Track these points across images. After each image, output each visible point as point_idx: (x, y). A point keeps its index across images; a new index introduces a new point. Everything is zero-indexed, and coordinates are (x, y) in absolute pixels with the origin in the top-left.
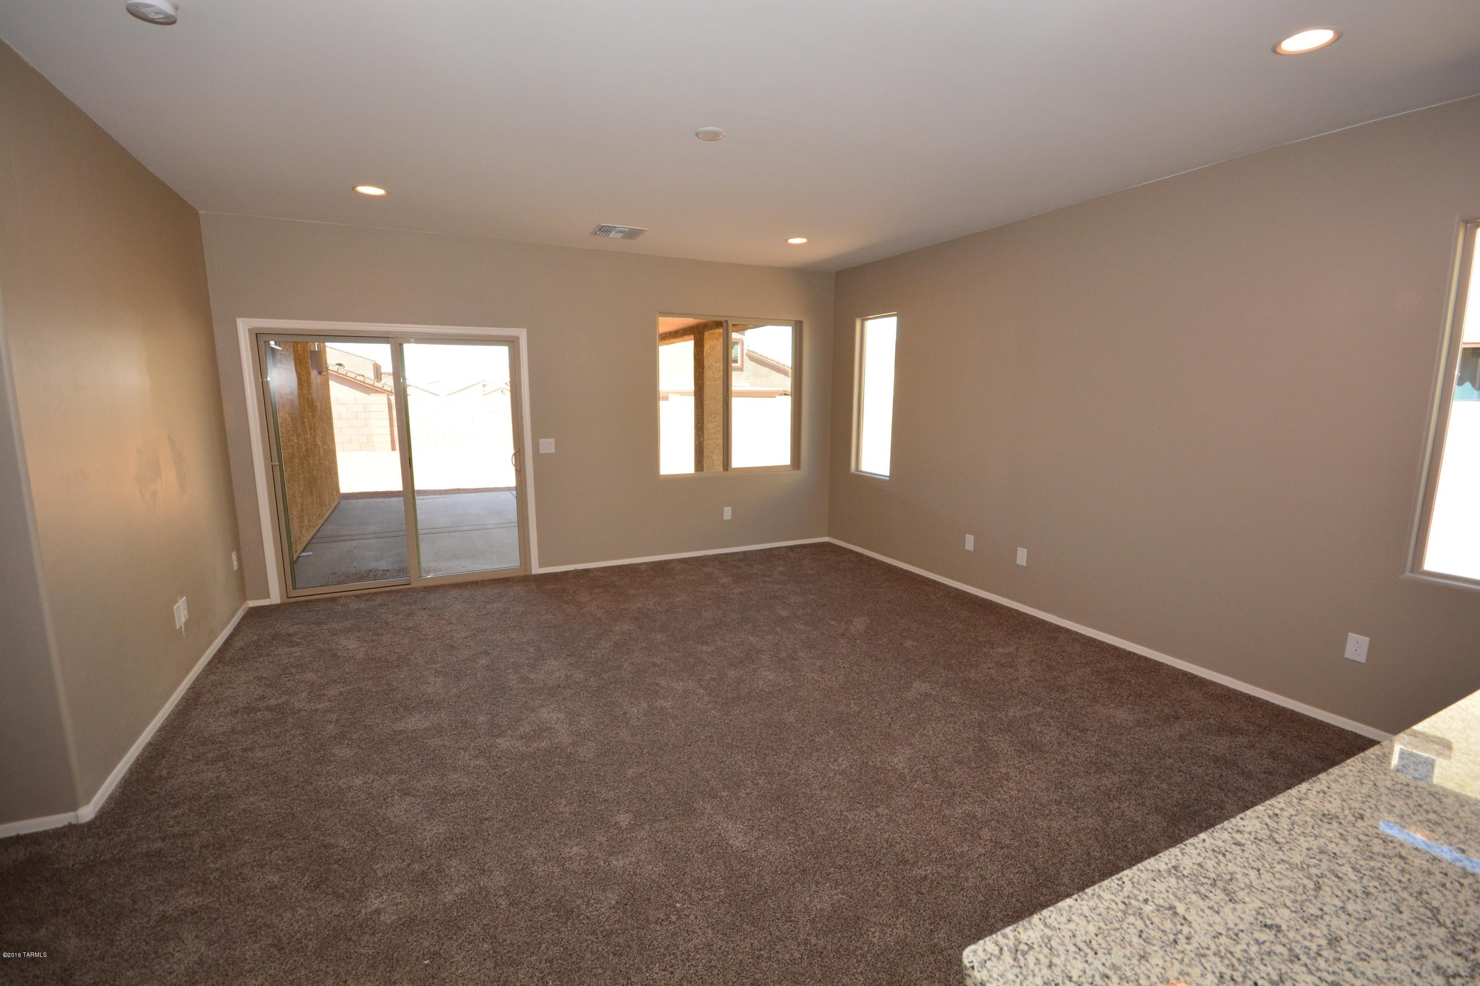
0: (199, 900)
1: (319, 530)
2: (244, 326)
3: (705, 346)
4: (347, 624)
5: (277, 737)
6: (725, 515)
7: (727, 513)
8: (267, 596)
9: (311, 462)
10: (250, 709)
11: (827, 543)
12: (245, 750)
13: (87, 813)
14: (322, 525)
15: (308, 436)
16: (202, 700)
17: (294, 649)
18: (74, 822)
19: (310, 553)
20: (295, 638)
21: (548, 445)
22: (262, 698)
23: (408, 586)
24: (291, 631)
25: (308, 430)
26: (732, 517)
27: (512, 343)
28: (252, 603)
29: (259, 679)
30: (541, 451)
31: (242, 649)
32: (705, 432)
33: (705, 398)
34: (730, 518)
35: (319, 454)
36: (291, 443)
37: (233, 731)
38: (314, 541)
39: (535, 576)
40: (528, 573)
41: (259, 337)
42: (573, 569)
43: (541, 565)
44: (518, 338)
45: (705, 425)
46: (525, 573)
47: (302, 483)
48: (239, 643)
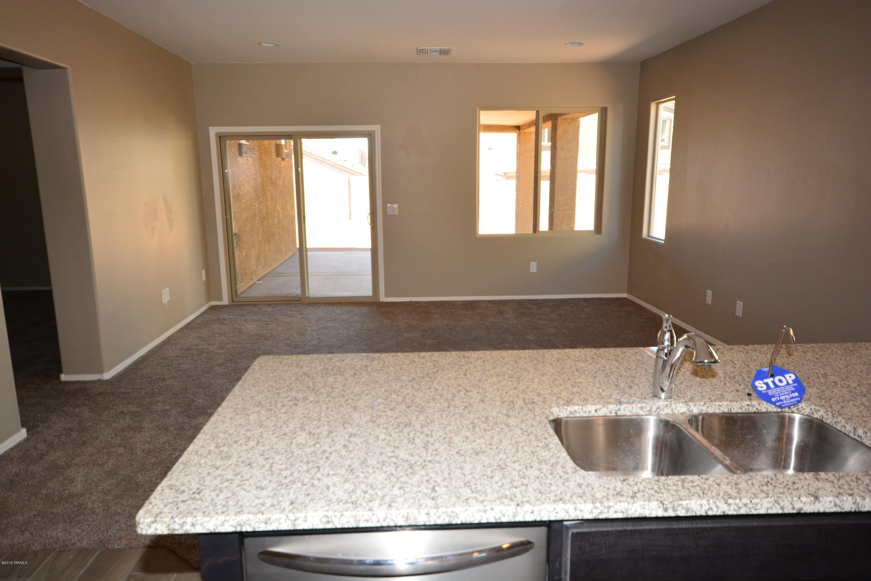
0: (137, 409)
1: (274, 269)
2: (213, 131)
3: (558, 130)
4: (255, 318)
5: (195, 361)
6: (531, 268)
7: (533, 267)
8: (221, 299)
9: (271, 222)
10: (189, 349)
11: (625, 299)
12: (179, 364)
13: (107, 376)
14: (278, 266)
15: (269, 204)
16: (171, 342)
17: (222, 326)
18: (101, 379)
19: (262, 282)
20: (226, 322)
21: (394, 208)
22: (197, 345)
23: (300, 302)
24: (226, 318)
25: (269, 199)
26: (537, 270)
27: (370, 136)
28: (214, 303)
29: (199, 337)
30: (389, 213)
31: (199, 324)
32: (555, 204)
33: (557, 175)
34: (535, 271)
35: (278, 216)
36: (253, 207)
37: (178, 356)
38: (268, 275)
39: (381, 303)
40: (377, 301)
41: (221, 138)
42: (409, 300)
43: (387, 296)
44: (374, 132)
45: (555, 198)
46: (375, 300)
47: (260, 235)
48: (198, 321)
